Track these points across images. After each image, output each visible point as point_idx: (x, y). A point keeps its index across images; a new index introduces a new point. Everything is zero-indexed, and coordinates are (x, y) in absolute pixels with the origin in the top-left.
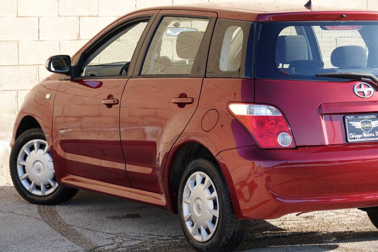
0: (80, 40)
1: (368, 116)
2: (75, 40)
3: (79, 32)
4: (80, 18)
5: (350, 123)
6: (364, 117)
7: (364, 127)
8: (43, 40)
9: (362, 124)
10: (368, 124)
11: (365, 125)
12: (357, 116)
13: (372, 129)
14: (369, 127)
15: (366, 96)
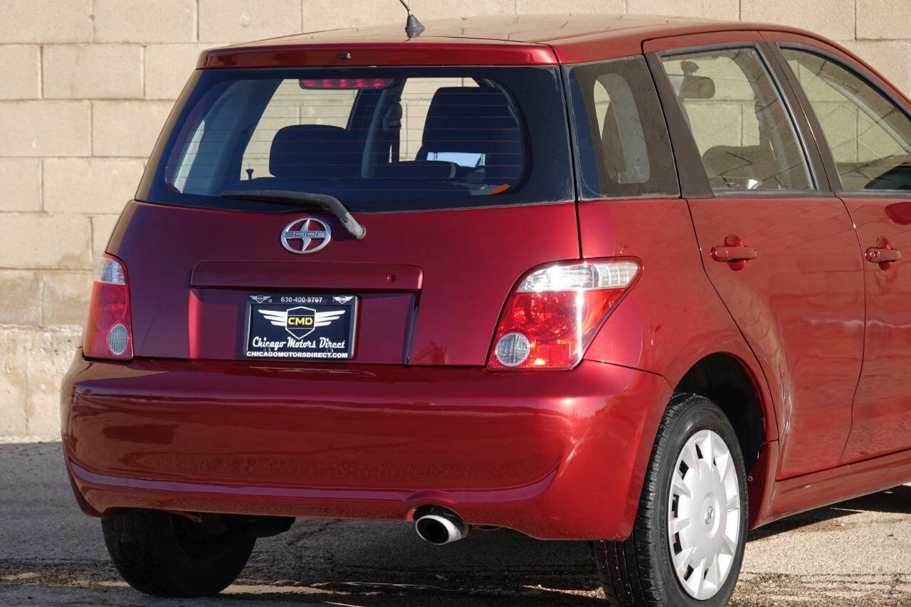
1: (306, 299)
5: (261, 311)
6: (296, 300)
7: (293, 324)
9: (289, 317)
10: (305, 317)
11: (297, 319)
12: (277, 296)
13: (314, 329)
14: (305, 326)
15: (304, 251)
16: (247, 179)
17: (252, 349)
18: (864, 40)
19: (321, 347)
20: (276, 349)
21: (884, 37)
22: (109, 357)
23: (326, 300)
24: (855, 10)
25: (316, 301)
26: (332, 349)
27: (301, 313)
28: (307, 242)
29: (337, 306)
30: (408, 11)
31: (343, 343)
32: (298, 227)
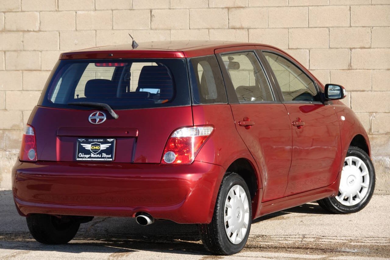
0: (351, 69)
1: (98, 140)
2: (346, 70)
3: (350, 63)
4: (352, 50)
5: (82, 144)
6: (94, 140)
7: (93, 149)
8: (313, 70)
9: (91, 146)
11: (94, 147)
12: (87, 139)
13: (100, 151)
14: (97, 149)
15: (96, 123)
16: (77, 98)
17: (79, 157)
18: (292, 49)
19: (103, 156)
20: (87, 158)
21: (299, 48)
22: (29, 161)
23: (104, 140)
24: (289, 38)
25: (101, 141)
26: (107, 157)
27: (96, 145)
28: (98, 120)
29: (108, 142)
30: (133, 39)
31: (110, 155)
32: (94, 115)
